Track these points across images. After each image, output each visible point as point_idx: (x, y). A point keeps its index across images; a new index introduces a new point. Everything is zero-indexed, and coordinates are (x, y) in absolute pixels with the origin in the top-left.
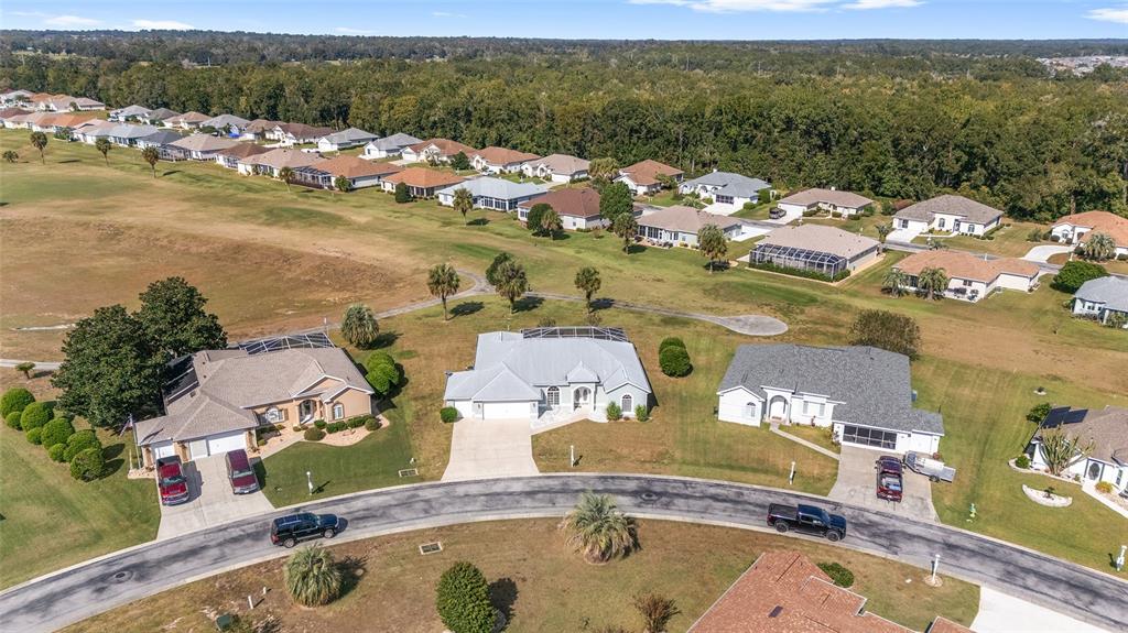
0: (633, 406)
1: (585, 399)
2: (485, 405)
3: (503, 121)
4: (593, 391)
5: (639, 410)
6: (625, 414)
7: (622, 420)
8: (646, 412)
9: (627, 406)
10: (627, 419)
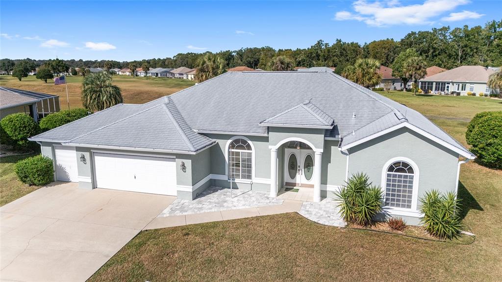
0: (417, 192)
1: (308, 177)
2: (98, 159)
3: (337, 56)
4: (318, 151)
5: (432, 204)
6: (395, 212)
7: (384, 227)
8: (454, 212)
9: (399, 194)
10: (398, 225)
